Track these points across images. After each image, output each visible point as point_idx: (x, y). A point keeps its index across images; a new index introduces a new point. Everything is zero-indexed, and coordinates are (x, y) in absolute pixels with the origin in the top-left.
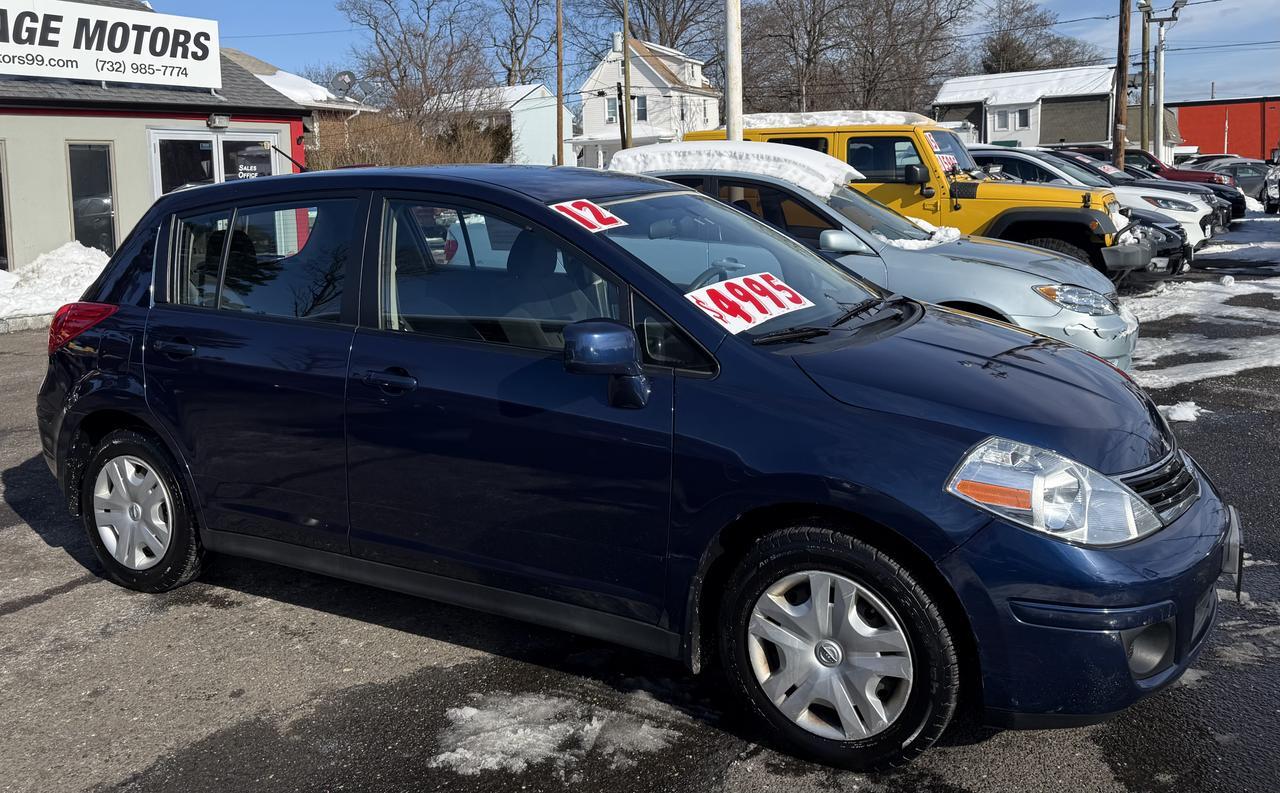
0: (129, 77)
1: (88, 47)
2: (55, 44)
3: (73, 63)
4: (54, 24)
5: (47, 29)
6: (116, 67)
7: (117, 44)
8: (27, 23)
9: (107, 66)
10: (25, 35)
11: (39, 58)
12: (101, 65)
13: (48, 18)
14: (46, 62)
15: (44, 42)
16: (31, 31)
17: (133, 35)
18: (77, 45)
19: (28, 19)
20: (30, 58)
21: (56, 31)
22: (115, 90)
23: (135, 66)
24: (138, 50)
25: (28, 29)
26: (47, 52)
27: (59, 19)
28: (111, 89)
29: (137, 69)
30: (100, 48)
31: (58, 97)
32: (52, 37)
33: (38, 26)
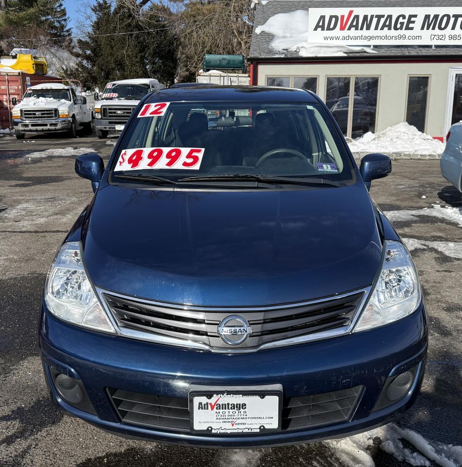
0: (447, 42)
1: (428, 29)
2: (412, 29)
3: (420, 37)
4: (413, 19)
5: (409, 22)
6: (440, 37)
7: (443, 26)
8: (401, 20)
9: (436, 37)
10: (399, 26)
11: (404, 36)
12: (433, 37)
13: (411, 16)
14: (407, 38)
15: (407, 28)
16: (402, 24)
17: (452, 20)
18: (422, 28)
19: (401, 18)
20: (400, 36)
21: (414, 22)
22: (439, 49)
23: (450, 36)
24: (453, 28)
25: (401, 23)
26: (408, 33)
27: (415, 16)
28: (437, 49)
29: (452, 37)
30: (434, 28)
31: (407, 54)
32: (411, 25)
33: (405, 21)
